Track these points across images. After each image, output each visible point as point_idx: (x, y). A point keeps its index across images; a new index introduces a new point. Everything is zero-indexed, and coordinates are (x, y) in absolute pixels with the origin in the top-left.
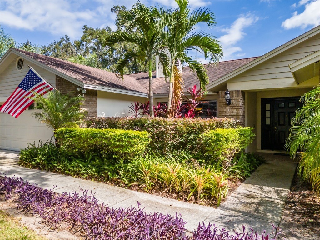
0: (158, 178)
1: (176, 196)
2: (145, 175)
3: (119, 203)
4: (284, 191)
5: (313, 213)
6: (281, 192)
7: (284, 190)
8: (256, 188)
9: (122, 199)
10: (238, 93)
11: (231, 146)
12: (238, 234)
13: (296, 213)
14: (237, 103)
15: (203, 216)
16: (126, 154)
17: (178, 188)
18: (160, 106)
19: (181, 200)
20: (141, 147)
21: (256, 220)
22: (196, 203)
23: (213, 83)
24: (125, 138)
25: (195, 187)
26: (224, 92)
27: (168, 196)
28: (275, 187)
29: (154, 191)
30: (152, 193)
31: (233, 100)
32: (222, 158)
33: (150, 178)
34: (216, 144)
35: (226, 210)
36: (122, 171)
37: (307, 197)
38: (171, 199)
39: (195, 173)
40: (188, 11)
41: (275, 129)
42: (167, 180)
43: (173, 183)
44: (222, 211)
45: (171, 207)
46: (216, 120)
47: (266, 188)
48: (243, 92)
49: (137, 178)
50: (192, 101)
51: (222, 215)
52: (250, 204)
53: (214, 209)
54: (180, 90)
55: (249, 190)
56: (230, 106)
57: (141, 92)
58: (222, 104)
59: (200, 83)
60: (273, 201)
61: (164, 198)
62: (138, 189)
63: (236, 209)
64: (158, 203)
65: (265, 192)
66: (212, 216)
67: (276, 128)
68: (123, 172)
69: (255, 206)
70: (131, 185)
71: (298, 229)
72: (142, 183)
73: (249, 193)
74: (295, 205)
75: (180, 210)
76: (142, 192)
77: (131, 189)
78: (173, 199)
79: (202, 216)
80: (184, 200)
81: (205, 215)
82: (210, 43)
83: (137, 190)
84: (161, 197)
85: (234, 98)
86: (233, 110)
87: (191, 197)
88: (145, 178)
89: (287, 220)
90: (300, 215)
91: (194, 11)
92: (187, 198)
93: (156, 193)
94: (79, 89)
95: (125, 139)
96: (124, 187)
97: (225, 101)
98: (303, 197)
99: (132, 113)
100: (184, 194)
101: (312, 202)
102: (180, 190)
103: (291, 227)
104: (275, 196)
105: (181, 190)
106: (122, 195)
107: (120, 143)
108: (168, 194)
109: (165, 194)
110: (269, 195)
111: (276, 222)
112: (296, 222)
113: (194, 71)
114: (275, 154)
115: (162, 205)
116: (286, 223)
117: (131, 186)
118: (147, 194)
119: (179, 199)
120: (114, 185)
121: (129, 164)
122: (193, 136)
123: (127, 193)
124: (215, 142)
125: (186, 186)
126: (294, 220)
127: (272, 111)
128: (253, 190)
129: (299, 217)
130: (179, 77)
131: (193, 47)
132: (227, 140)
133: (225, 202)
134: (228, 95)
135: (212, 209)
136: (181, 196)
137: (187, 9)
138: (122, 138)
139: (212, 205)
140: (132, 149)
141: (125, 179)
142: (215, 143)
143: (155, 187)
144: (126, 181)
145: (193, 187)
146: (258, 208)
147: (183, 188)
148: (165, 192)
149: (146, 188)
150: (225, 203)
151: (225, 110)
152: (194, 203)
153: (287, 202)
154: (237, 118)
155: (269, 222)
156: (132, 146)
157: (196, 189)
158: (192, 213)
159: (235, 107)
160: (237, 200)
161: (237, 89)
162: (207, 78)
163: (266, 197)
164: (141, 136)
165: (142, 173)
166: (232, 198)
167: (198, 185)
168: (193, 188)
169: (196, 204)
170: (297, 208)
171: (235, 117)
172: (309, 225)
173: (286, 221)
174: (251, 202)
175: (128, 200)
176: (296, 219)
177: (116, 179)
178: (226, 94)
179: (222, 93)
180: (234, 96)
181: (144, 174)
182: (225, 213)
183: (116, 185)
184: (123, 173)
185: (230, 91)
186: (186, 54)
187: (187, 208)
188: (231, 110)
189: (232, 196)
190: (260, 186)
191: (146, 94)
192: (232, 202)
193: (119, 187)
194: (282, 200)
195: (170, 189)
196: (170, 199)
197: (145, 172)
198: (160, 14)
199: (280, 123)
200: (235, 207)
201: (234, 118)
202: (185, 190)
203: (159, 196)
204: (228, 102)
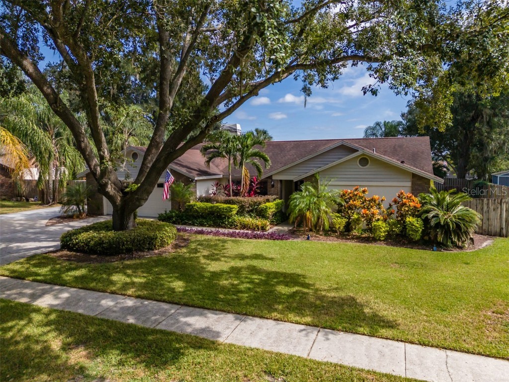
0: (243, 224)
2: (238, 223)
10: (278, 181)
11: (271, 210)
14: (277, 186)
16: (228, 215)
20: (234, 212)
23: (266, 175)
26: (271, 180)
31: (275, 185)
32: (268, 215)
33: (240, 224)
34: (265, 210)
36: (227, 222)
39: (258, 221)
42: (247, 224)
46: (267, 197)
48: (281, 181)
55: (278, 228)
56: (274, 188)
58: (270, 187)
72: (236, 226)
94: (190, 180)
95: (229, 209)
97: (271, 185)
107: (226, 211)
121: (230, 219)
122: (257, 207)
132: (270, 208)
138: (227, 208)
141: (228, 225)
145: (257, 226)
151: (271, 191)
154: (277, 195)
156: (232, 212)
159: (276, 189)
161: (278, 179)
162: (262, 172)
164: (235, 207)
165: (236, 222)
178: (272, 182)
179: (269, 181)
180: (276, 183)
183: (225, 228)
185: (274, 180)
188: (274, 190)
191: (221, 176)
201: (275, 194)
204: (273, 186)
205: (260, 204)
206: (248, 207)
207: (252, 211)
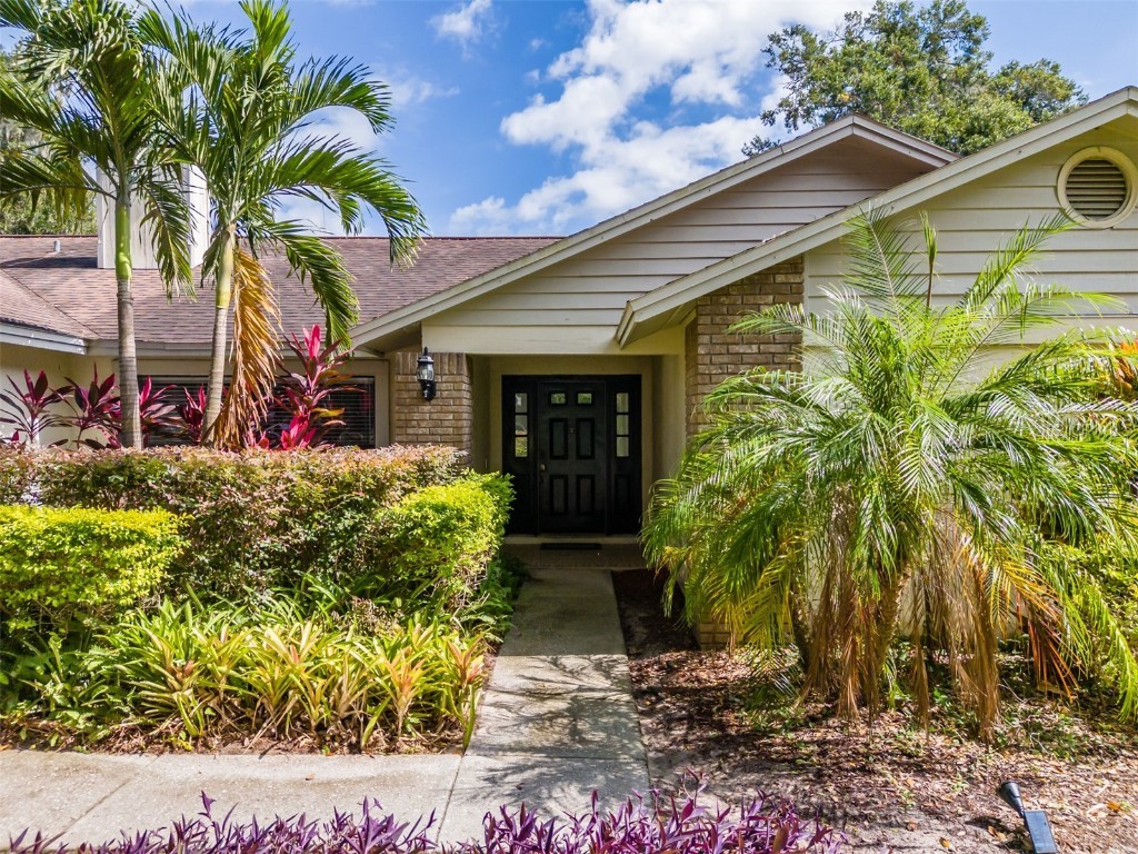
0: (228, 687)
1: (310, 740)
2: (176, 685)
3: (81, 816)
4: (615, 661)
5: (711, 714)
6: (611, 667)
7: (615, 657)
8: (542, 665)
9: (91, 796)
10: (458, 362)
12: (578, 818)
13: (669, 722)
14: (455, 394)
15: (437, 791)
16: (74, 611)
17: (316, 713)
18: (152, 393)
19: (333, 751)
20: (145, 576)
21: (587, 764)
22: (393, 751)
23: (376, 321)
24: (74, 542)
25: (385, 695)
26: (413, 356)
27: (280, 745)
28: (590, 652)
29: (215, 741)
30: (210, 748)
31: (444, 387)
32: (455, 583)
33: (195, 691)
34: (438, 542)
35: (493, 753)
36: (55, 684)
37: (677, 670)
38: (295, 757)
39: (379, 650)
40: (287, 54)
41: (542, 471)
42: (274, 688)
43: (297, 697)
44: (485, 758)
45: (313, 784)
47: (571, 661)
49: (136, 702)
50: (304, 383)
51: (492, 770)
52: (550, 719)
53: (458, 757)
54: (263, 342)
55: (526, 674)
56: (433, 402)
57: (49, 331)
58: (405, 396)
59: (328, 317)
60: (604, 699)
61: (265, 758)
62: (142, 743)
63: (520, 742)
64: (256, 782)
65: (571, 672)
66: (462, 782)
67: (543, 467)
68: (60, 686)
69: (565, 721)
70: (106, 732)
71: (693, 764)
72: (161, 717)
73: (530, 685)
74: (660, 700)
75: (349, 790)
76: (162, 753)
77: (109, 749)
78: (301, 753)
79: (434, 790)
80: (345, 748)
81: (441, 787)
82: (374, 180)
83: (140, 750)
84: (256, 757)
85: (445, 378)
86: (442, 416)
87: (375, 733)
88: (175, 696)
89: (658, 746)
90: (683, 724)
91: (312, 59)
92: (358, 742)
93: (225, 745)
95: (78, 550)
96: (69, 748)
97: (418, 386)
98: (668, 672)
99: (12, 421)
100: (346, 728)
101: (693, 682)
102: (324, 716)
103: (676, 765)
104: (599, 681)
105: (333, 718)
106: (79, 779)
107: (51, 567)
108: (279, 739)
109: (264, 740)
110: (586, 682)
111: (638, 759)
112: (682, 747)
113: (303, 273)
114: (544, 547)
115: (274, 784)
116: (660, 755)
117: (106, 738)
118: (186, 756)
119: (326, 749)
120: (14, 748)
121: (95, 651)
122: (353, 518)
123: (98, 771)
124: (435, 534)
125: (348, 700)
126: (674, 742)
127: (532, 415)
128: (540, 674)
129: (683, 732)
130: (260, 292)
131: (309, 188)
133: (478, 728)
134: (430, 367)
135: (451, 761)
136: (333, 739)
137: (282, 45)
138: (60, 546)
139: (444, 745)
140: (110, 588)
141: (74, 715)
142: (434, 537)
143: (215, 724)
144: (80, 720)
145: (376, 697)
146: (575, 726)
147: (335, 707)
148: (263, 736)
149: (183, 735)
150: (481, 732)
151: (416, 416)
152: (388, 751)
153: (638, 695)
154: (457, 443)
155: (621, 763)
156: (114, 575)
157: (391, 702)
158: (397, 789)
159: (450, 408)
160: (510, 715)
161: (456, 349)
162: (354, 302)
163: (580, 689)
164: (151, 532)
165: (157, 677)
166: (492, 710)
167: (397, 688)
168: (374, 701)
169: (393, 756)
170: (668, 708)
171: (447, 438)
172: (713, 749)
173: (657, 750)
174: (550, 712)
175: (118, 795)
176: (679, 739)
177: (21, 720)
178: (423, 364)
179: (406, 359)
180: (447, 372)
181: (171, 679)
182: (499, 763)
183: (25, 745)
184: (64, 691)
185: (433, 355)
186: (270, 211)
187: (369, 774)
188: (435, 416)
189: (491, 705)
190: (549, 659)
191: (74, 341)
192: (500, 724)
193: (40, 753)
194: (623, 691)
195: (284, 722)
196: (289, 755)
197: (173, 673)
198: (174, 38)
199: (555, 454)
200: (516, 739)
201: (445, 443)
202: (347, 714)
203: (241, 753)
204: (429, 390)
205: (379, 491)
206: (282, 527)
207: (310, 554)
